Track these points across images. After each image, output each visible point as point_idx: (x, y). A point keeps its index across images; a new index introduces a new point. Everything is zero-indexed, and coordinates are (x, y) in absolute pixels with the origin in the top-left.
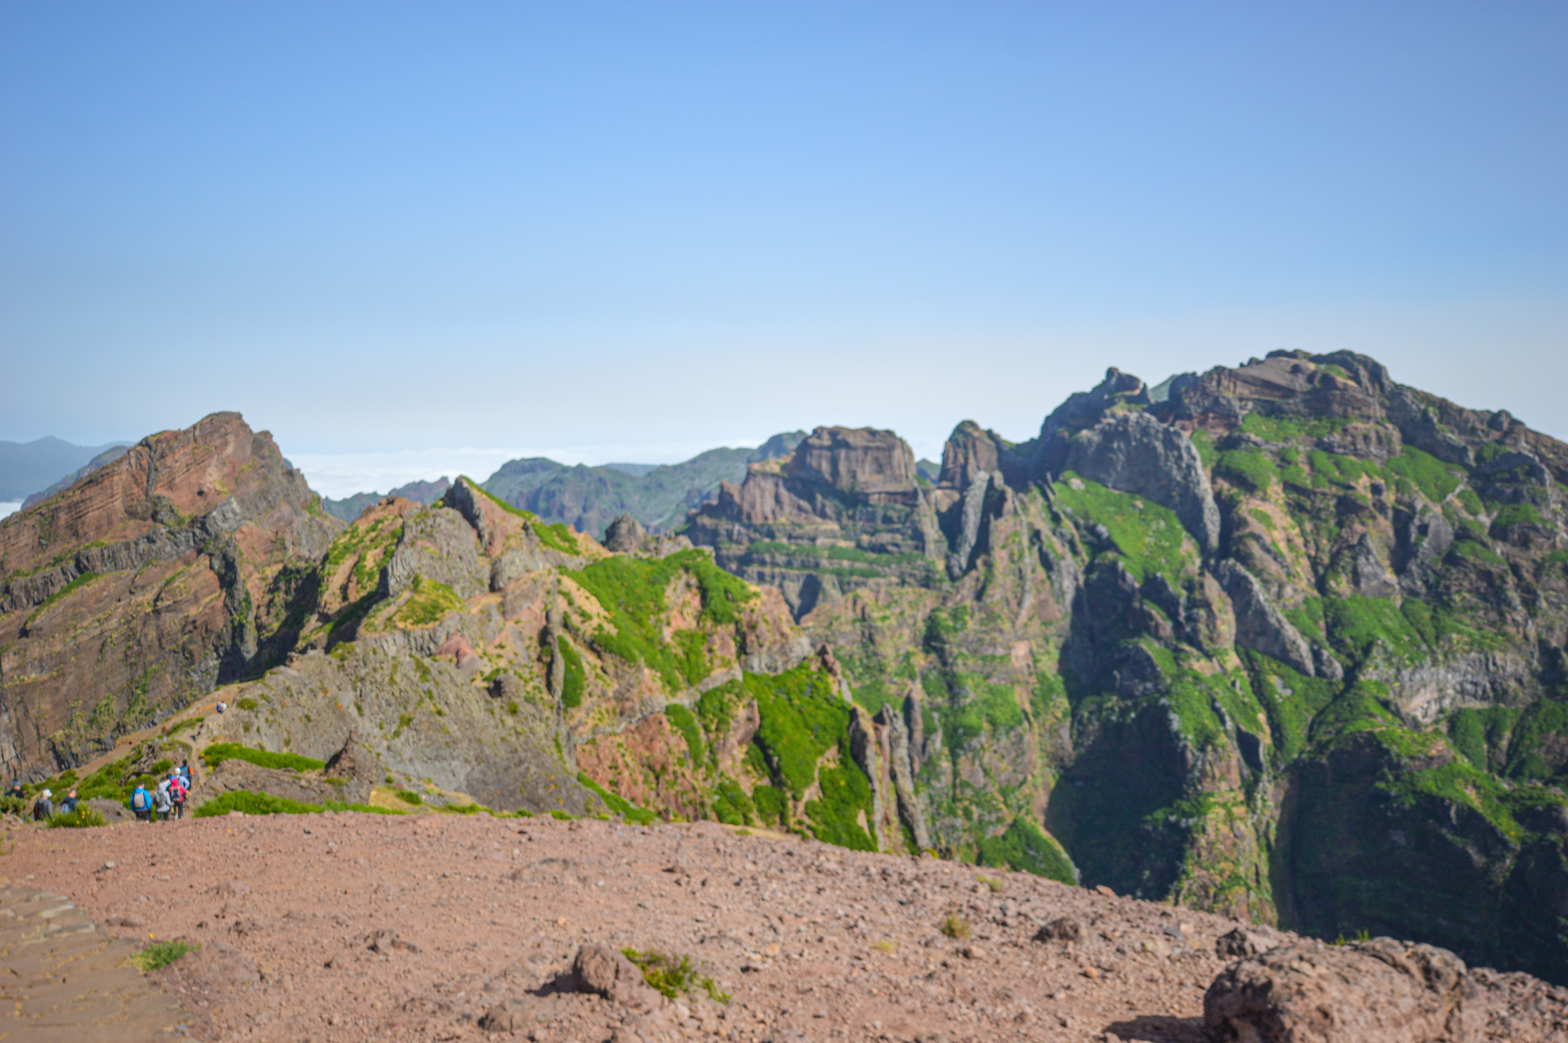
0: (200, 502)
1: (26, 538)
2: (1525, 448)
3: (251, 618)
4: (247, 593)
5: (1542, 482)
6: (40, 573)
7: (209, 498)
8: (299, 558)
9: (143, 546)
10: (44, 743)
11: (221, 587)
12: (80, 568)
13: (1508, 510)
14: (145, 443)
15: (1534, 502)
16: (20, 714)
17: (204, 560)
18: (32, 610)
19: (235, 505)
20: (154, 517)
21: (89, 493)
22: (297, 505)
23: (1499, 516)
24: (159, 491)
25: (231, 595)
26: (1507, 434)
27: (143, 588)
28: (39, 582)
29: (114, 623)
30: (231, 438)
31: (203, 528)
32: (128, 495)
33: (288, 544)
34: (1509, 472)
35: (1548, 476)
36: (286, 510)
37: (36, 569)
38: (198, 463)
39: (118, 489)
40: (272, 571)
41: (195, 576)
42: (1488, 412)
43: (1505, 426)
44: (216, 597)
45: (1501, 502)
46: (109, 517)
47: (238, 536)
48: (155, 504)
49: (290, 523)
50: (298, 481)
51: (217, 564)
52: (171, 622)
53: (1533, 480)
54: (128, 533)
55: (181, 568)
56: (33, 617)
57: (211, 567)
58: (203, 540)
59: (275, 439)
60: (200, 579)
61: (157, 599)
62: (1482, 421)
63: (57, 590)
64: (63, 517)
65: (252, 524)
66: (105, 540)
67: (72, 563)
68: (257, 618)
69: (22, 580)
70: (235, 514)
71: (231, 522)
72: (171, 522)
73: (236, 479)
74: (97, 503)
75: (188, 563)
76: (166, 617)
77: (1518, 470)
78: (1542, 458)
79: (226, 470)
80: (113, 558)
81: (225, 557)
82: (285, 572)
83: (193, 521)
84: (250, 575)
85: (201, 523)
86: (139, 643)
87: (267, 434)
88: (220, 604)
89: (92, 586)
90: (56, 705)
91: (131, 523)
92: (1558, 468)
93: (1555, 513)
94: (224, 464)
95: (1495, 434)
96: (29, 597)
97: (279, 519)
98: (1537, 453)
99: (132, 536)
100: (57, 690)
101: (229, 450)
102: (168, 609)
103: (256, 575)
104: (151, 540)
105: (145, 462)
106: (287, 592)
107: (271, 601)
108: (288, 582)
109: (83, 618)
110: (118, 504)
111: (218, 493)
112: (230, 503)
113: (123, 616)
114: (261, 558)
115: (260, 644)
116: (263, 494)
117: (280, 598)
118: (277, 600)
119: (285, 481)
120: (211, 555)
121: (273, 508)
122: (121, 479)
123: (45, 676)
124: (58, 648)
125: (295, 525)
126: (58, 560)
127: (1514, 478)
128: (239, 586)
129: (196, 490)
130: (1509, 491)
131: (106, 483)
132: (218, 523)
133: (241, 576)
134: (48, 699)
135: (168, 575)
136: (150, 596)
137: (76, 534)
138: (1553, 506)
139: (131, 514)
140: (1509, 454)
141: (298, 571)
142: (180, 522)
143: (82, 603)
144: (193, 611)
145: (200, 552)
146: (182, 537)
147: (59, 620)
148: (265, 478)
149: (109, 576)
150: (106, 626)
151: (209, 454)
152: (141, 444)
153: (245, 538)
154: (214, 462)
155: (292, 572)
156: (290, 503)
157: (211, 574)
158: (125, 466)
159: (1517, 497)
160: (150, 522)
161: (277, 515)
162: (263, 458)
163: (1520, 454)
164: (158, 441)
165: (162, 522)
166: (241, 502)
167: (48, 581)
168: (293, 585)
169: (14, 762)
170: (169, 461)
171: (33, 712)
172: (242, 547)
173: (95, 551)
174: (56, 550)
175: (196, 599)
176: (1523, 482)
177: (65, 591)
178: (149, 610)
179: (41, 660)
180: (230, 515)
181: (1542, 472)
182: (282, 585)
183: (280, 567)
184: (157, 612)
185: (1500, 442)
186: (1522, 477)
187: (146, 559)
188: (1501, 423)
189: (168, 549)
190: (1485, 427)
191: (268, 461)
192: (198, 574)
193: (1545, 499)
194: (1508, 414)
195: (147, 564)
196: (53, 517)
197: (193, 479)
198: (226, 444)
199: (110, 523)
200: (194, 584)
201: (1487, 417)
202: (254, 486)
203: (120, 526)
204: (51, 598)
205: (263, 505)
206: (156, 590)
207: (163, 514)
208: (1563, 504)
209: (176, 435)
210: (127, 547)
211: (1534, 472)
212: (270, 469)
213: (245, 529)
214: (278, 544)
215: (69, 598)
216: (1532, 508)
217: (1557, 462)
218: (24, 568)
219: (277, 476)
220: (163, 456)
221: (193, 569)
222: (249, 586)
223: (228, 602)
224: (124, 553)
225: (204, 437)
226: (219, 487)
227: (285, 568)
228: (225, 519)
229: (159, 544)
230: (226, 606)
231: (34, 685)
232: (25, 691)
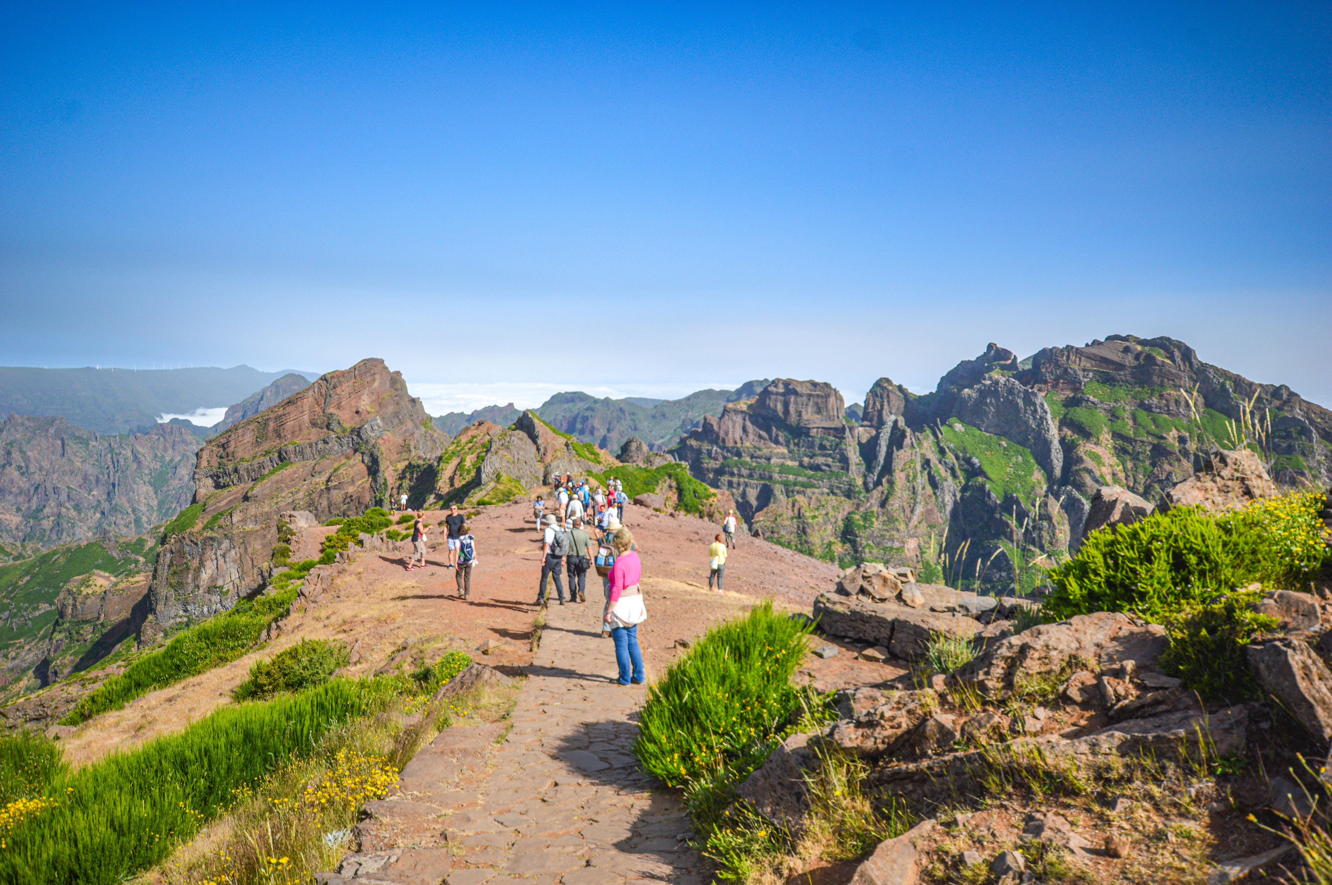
0: (357, 418)
1: (249, 437)
2: (1298, 414)
3: (387, 495)
4: (385, 480)
5: (1311, 440)
6: (256, 461)
7: (363, 415)
8: (420, 458)
9: (321, 446)
10: (256, 570)
11: (369, 475)
12: (281, 458)
13: (1283, 459)
14: (324, 378)
15: (1303, 454)
16: (242, 550)
17: (358, 457)
18: (251, 484)
19: (379, 421)
20: (328, 427)
21: (289, 409)
22: (417, 422)
23: (1276, 463)
24: (331, 410)
25: (375, 480)
26: (1285, 403)
27: (320, 473)
28: (256, 466)
29: (301, 495)
30: (377, 376)
31: (359, 435)
32: (312, 412)
33: (412, 448)
34: (1285, 431)
35: (1315, 435)
36: (410, 425)
37: (254, 458)
38: (356, 393)
39: (306, 408)
40: (401, 466)
41: (352, 467)
42: (1272, 385)
43: (1285, 397)
44: (366, 481)
45: (1278, 453)
46: (300, 425)
47: (381, 441)
48: (329, 419)
49: (413, 434)
50: (418, 406)
51: (367, 459)
52: (337, 496)
53: (1303, 438)
54: (311, 437)
55: (344, 461)
56: (252, 488)
57: (363, 462)
58: (358, 443)
59: (403, 377)
60: (355, 469)
61: (328, 480)
62: (1267, 393)
63: (266, 472)
64: (272, 425)
65: (389, 434)
66: (297, 441)
67: (276, 455)
68: (391, 496)
69: (245, 464)
70: (379, 427)
71: (376, 432)
72: (338, 430)
73: (380, 404)
74: (292, 416)
75: (348, 458)
76: (334, 493)
77: (1292, 430)
78: (1312, 422)
79: (374, 397)
80: (302, 452)
81: (372, 455)
82: (410, 466)
83: (352, 431)
84: (388, 467)
85: (357, 432)
86: (316, 509)
87: (398, 373)
88: (367, 486)
89: (288, 471)
90: (264, 546)
91: (314, 430)
92: (1324, 430)
93: (1319, 463)
94: (373, 393)
95: (1277, 403)
96: (249, 476)
97: (406, 431)
98: (1308, 418)
99: (314, 439)
100: (265, 536)
101: (376, 384)
102: (335, 487)
103: (391, 468)
104: (325, 442)
105: (323, 391)
106: (411, 480)
107: (401, 485)
108: (412, 473)
109: (282, 491)
110: (306, 418)
111: (369, 413)
112: (376, 420)
113: (307, 491)
114: (394, 457)
116: (396, 414)
117: (406, 483)
118: (404, 485)
119: (409, 406)
120: (363, 453)
121: (402, 423)
122: (308, 401)
123: (258, 527)
124: (267, 509)
125: (415, 435)
126: (267, 453)
127: (1288, 436)
128: (380, 474)
129: (355, 410)
130: (1284, 445)
131: (299, 403)
132: (369, 433)
133: (382, 468)
134: (259, 542)
135: (336, 465)
136: (324, 478)
137: (279, 436)
138: (1318, 458)
139: (314, 424)
140: (1286, 417)
141: (418, 466)
142: (344, 431)
143: (282, 481)
144: (351, 490)
145: (356, 451)
146: (345, 441)
147: (267, 491)
148: (398, 404)
149: (299, 464)
150: (296, 496)
151: (363, 387)
152: (321, 379)
153: (385, 443)
154: (366, 392)
155: (414, 467)
156: (412, 421)
157: (363, 465)
158: (311, 393)
159: (1290, 450)
160: (325, 430)
161: (404, 428)
162: (396, 390)
163: (1294, 418)
164: (332, 377)
165: (333, 430)
166: (383, 419)
167: (261, 466)
168: (415, 476)
169: (237, 581)
170: (338, 390)
171: (250, 550)
172: (383, 449)
173: (291, 447)
174: (266, 446)
175: (353, 482)
176: (1296, 439)
177: (272, 473)
178: (323, 487)
179: (256, 517)
180: (375, 427)
181: (1311, 432)
182: (408, 475)
183: (407, 463)
184: (328, 489)
185: (1280, 409)
186: (1294, 435)
187: (322, 454)
188: (1282, 395)
189: (336, 448)
190: (1269, 397)
191: (399, 392)
192: (354, 465)
193: (1312, 452)
194: (1287, 388)
195: (323, 457)
196: (266, 424)
197: (353, 403)
198: (374, 380)
199: (300, 430)
200: (352, 472)
201: (1272, 389)
202: (391, 409)
203: (306, 432)
204: (263, 477)
205: (396, 421)
206: (328, 475)
207: (334, 425)
208: (1326, 456)
209: (343, 374)
210: (311, 445)
211: (1304, 432)
212: (401, 397)
213: (385, 437)
214: (405, 448)
215: (274, 477)
216: (1301, 458)
217: (1323, 425)
218: (247, 457)
219: (405, 403)
220: (335, 387)
221: (352, 462)
222: (386, 475)
223: (373, 484)
224: (308, 450)
225: (361, 375)
226: (369, 409)
227: (410, 464)
228: (373, 430)
229: (330, 444)
230: (371, 487)
231: (251, 533)
232: (246, 536)
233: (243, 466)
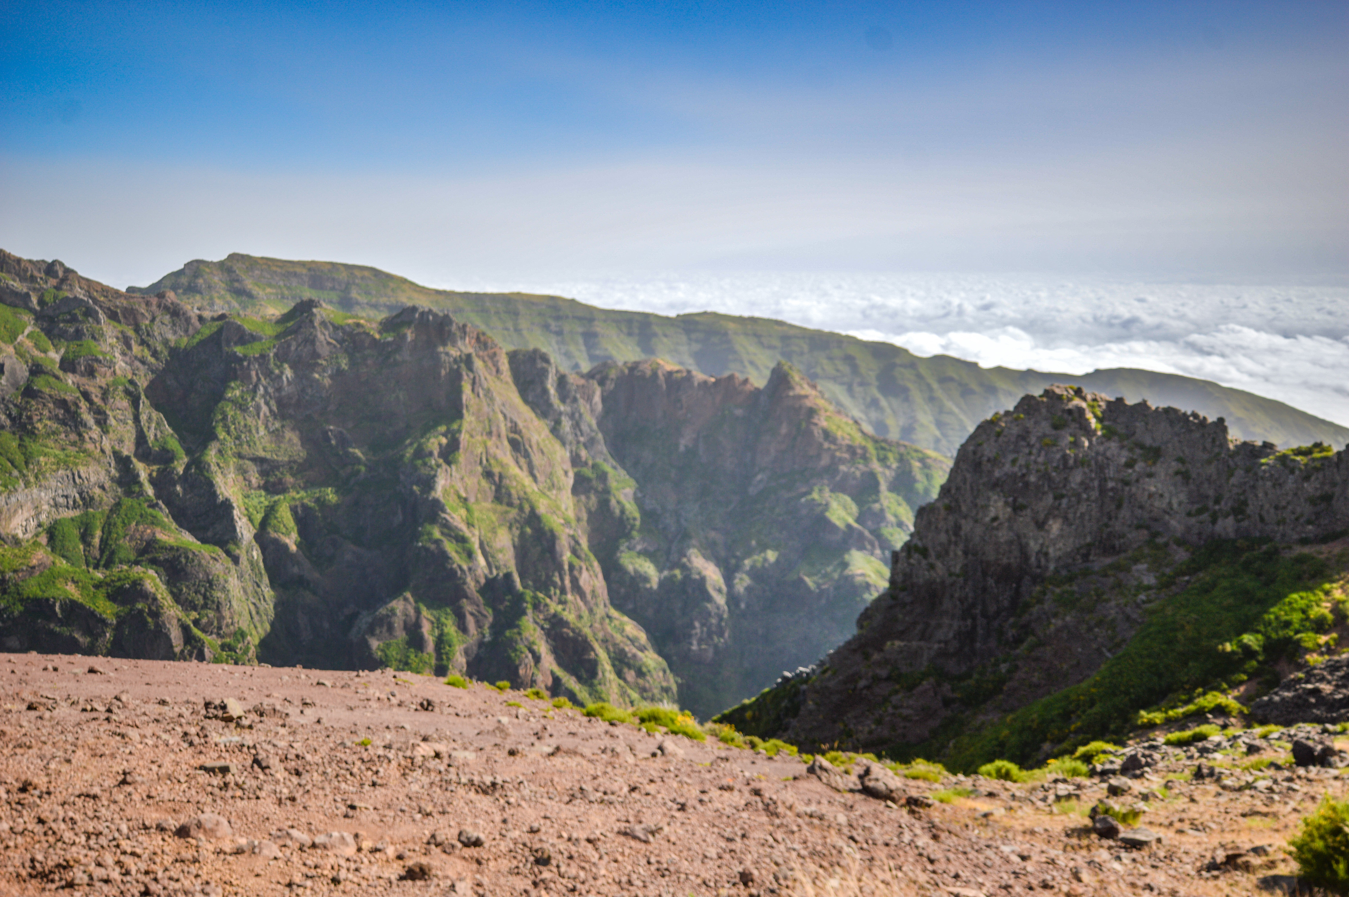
2: (80, 293)
5: (98, 322)
13: (73, 346)
15: (94, 338)
23: (67, 352)
26: (63, 281)
34: (69, 313)
35: (102, 316)
42: (43, 261)
43: (61, 274)
45: (67, 340)
53: (90, 319)
62: (39, 271)
77: (77, 311)
78: (95, 301)
92: (109, 309)
93: (112, 347)
95: (53, 282)
98: (90, 297)
127: (74, 319)
130: (72, 330)
138: (109, 341)
140: (67, 298)
159: (78, 335)
163: (76, 297)
176: (82, 322)
181: (97, 313)
185: (58, 288)
186: (80, 318)
188: (57, 272)
190: (43, 275)
193: (103, 335)
194: (61, 264)
201: (44, 267)
208: (117, 338)
211: (89, 313)
216: (92, 343)
217: (108, 304)
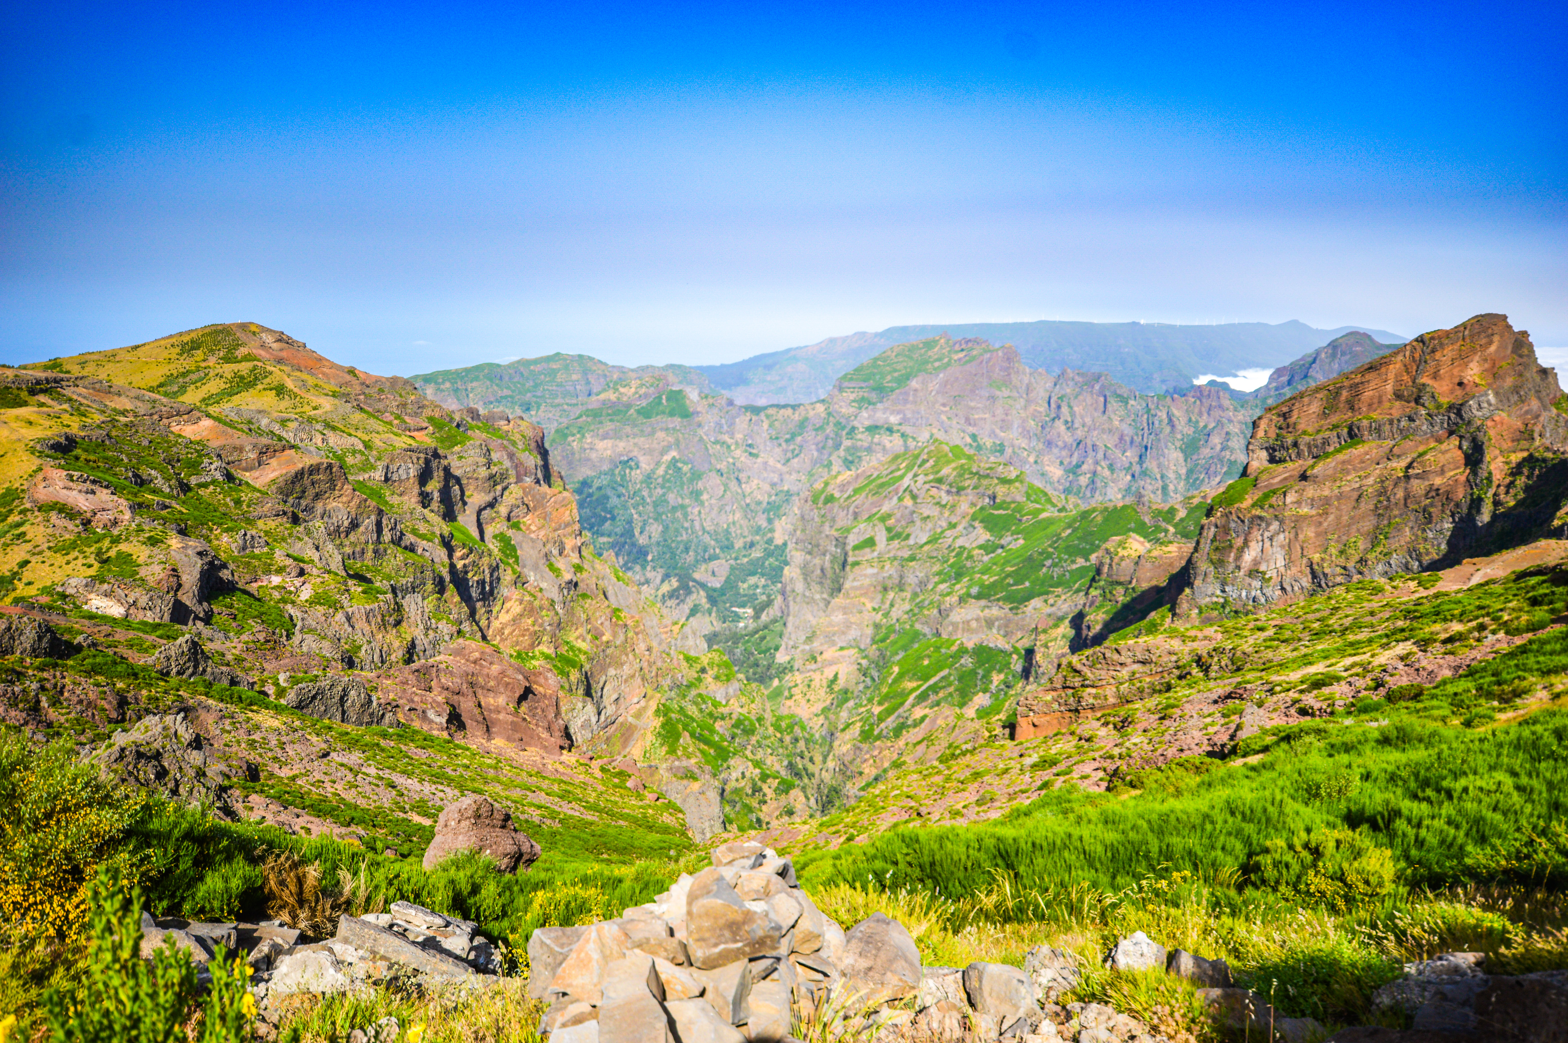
0: (1459, 392)
1: (1315, 407)
3: (1490, 494)
4: (1490, 473)
6: (1321, 435)
7: (1468, 389)
8: (1547, 449)
9: (1404, 423)
10: (1305, 561)
11: (1466, 465)
12: (1351, 435)
14: (1421, 340)
16: (1292, 536)
17: (1455, 441)
18: (1311, 462)
19: (1491, 397)
20: (1417, 401)
21: (1368, 376)
22: (1547, 401)
24: (1424, 380)
25: (1474, 473)
27: (1399, 456)
28: (1320, 441)
29: (1370, 481)
30: (1496, 338)
31: (1459, 414)
32: (1398, 381)
33: (1536, 435)
36: (1535, 404)
37: (1318, 432)
38: (1463, 358)
39: (1391, 376)
40: (1516, 458)
41: (1444, 453)
44: (1461, 473)
46: (1380, 397)
47: (1490, 423)
48: (1420, 390)
49: (1537, 417)
50: (1550, 379)
51: (1465, 445)
52: (1418, 487)
54: (1393, 411)
55: (1433, 445)
56: (1313, 467)
57: (1460, 447)
58: (1456, 424)
59: (1531, 339)
60: (1448, 456)
61: (1410, 466)
63: (1331, 449)
64: (1345, 394)
65: (1504, 414)
66: (1374, 415)
67: (1346, 430)
68: (1495, 495)
69: (1307, 438)
70: (1490, 404)
71: (1485, 411)
72: (1430, 405)
73: (1494, 374)
74: (1372, 385)
75: (1439, 441)
76: (1415, 483)
79: (1486, 366)
80: (1378, 430)
81: (1474, 440)
82: (1531, 460)
83: (1451, 407)
84: (1496, 458)
85: (1458, 409)
86: (1388, 500)
87: (1525, 334)
88: (1463, 478)
89: (1358, 450)
90: (1318, 535)
91: (1397, 404)
94: (1485, 360)
96: (1310, 452)
97: (1527, 412)
99: (1396, 413)
100: (1320, 523)
101: (1493, 348)
102: (1417, 476)
103: (1501, 459)
104: (1411, 419)
105: (1417, 356)
106: (1528, 477)
107: (1512, 483)
108: (1532, 469)
109: (1348, 473)
110: (1389, 388)
111: (1477, 385)
112: (1487, 395)
113: (1379, 476)
114: (1507, 445)
115: (1495, 517)
116: (1516, 390)
117: (1521, 481)
118: (1518, 482)
119: (1538, 379)
120: (1461, 437)
121: (1523, 402)
122: (1394, 368)
123: (1314, 512)
124: (1326, 493)
125: (1541, 419)
126: (1335, 427)
128: (1484, 466)
129: (1457, 381)
131: (1383, 370)
132: (1475, 411)
133: (1487, 458)
134: (1313, 529)
135: (1421, 449)
136: (1403, 463)
137: (1352, 408)
139: (1398, 396)
141: (1544, 460)
142: (1439, 406)
143: (1348, 462)
144: (1438, 481)
145: (1451, 433)
146: (1437, 420)
147: (1330, 472)
148: (1520, 375)
149: (1373, 444)
150: (1365, 482)
151: (1474, 351)
152: (1416, 340)
153: (1495, 426)
154: (1477, 358)
155: (1537, 460)
156: (1539, 398)
157: (1459, 452)
158: (1400, 357)
160: (1413, 404)
161: (1526, 408)
162: (1521, 356)
164: (1432, 338)
165: (1423, 405)
166: (1497, 394)
167: (1326, 442)
168: (1537, 472)
169: (1282, 569)
170: (1438, 355)
171: (1301, 537)
172: (1492, 433)
173: (1365, 423)
174: (1334, 419)
175: (1442, 472)
177: (1338, 451)
178: (1401, 474)
179: (1313, 500)
180: (1485, 405)
182: (1525, 471)
183: (1525, 454)
184: (1407, 477)
187: (1405, 434)
189: (1424, 428)
191: (1525, 360)
192: (1447, 451)
195: (1405, 438)
196: (1337, 393)
197: (1456, 372)
198: (1491, 343)
199: (1380, 402)
200: (1443, 459)
202: (1509, 382)
203: (1387, 405)
204: (1327, 455)
205: (1515, 398)
206: (1409, 460)
207: (1426, 399)
209: (1447, 334)
210: (1391, 422)
212: (1526, 366)
213: (1497, 418)
214: (1527, 434)
215: (1341, 457)
218: (1310, 430)
219: (1531, 374)
220: (1433, 351)
221: (1444, 446)
222: (1492, 467)
223: (1471, 478)
224: (1387, 428)
225: (1472, 336)
226: (1477, 380)
227: (1531, 456)
228: (1480, 408)
229: (1418, 422)
230: (1468, 480)
231: (1305, 517)
232: (1298, 520)
233: (1304, 440)
